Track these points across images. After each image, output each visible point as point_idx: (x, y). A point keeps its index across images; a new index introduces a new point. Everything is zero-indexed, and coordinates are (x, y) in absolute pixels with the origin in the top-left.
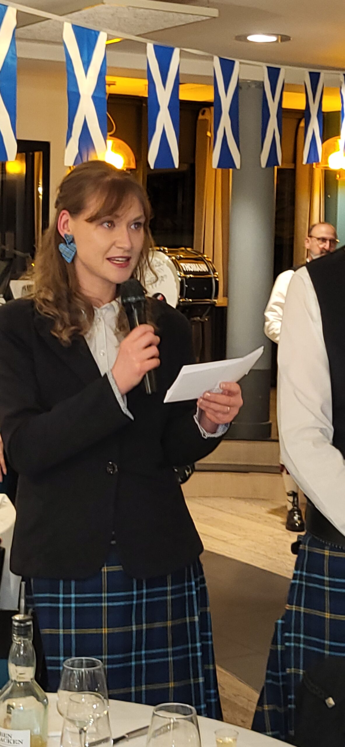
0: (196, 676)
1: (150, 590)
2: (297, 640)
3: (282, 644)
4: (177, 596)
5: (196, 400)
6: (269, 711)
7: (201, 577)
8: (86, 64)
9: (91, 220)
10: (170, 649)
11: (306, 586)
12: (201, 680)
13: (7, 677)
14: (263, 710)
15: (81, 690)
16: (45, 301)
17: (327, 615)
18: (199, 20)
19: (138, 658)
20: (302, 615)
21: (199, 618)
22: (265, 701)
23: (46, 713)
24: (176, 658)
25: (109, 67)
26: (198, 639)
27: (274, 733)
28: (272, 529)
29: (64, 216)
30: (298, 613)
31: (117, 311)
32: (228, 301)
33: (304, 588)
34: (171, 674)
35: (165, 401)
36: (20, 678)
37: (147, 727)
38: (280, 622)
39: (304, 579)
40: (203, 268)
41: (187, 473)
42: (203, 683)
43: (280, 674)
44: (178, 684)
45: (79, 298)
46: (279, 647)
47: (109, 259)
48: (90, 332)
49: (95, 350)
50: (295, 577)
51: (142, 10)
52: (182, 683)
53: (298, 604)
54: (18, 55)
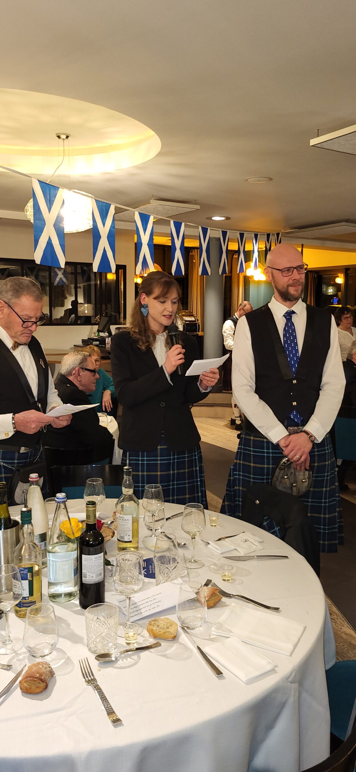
0: (198, 493)
1: (178, 456)
2: (239, 475)
3: (233, 477)
4: (190, 459)
5: (199, 376)
6: (227, 505)
7: (200, 451)
8: (145, 230)
9: (155, 298)
10: (187, 481)
11: (243, 452)
12: (200, 494)
13: (122, 493)
14: (225, 504)
15: (152, 498)
16: (134, 332)
17: (252, 465)
18: (191, 210)
19: (173, 485)
20: (241, 464)
21: (199, 468)
22: (226, 501)
23: (138, 508)
24: (189, 485)
25: (155, 232)
26: (198, 477)
27: (230, 514)
28: (224, 430)
29: (143, 296)
30: (240, 464)
31: (166, 336)
32: (204, 333)
33: (242, 453)
34: (187, 492)
35: (186, 375)
36: (127, 493)
37: (183, 512)
38: (232, 467)
39: (242, 449)
40: (193, 319)
41: (190, 407)
42: (201, 495)
43: (232, 489)
44: (190, 496)
45: (149, 331)
46: (232, 478)
47: (164, 316)
48: (154, 346)
49: (156, 353)
50: (239, 448)
51: (167, 206)
52: (192, 496)
53: (240, 460)
54: (116, 227)
